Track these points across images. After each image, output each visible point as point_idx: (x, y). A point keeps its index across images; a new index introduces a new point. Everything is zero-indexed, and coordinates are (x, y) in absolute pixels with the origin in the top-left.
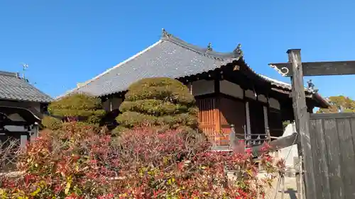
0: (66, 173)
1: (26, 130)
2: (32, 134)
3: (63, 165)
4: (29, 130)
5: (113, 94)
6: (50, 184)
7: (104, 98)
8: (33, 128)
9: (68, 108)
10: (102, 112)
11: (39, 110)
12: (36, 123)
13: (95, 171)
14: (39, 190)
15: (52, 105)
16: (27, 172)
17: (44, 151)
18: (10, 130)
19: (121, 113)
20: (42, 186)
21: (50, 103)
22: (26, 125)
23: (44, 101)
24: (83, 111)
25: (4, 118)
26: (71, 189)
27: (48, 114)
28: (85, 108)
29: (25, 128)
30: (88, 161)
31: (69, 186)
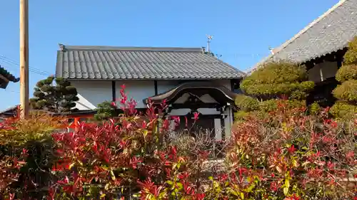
0: (282, 168)
1: (219, 113)
2: (226, 116)
3: (277, 157)
4: (222, 112)
5: (322, 57)
6: (265, 179)
7: (309, 64)
8: (225, 109)
9: (262, 83)
10: (309, 84)
11: (230, 88)
12: (228, 104)
13: (319, 167)
14: (253, 186)
15: (244, 82)
16: (238, 163)
17: (254, 140)
18: (203, 113)
19: (340, 83)
20: (257, 182)
21: (242, 78)
22: (218, 107)
23: (234, 77)
24: (283, 85)
25: (196, 100)
26: (291, 188)
27: (242, 93)
28: (285, 81)
29: (218, 110)
30: (309, 154)
31: (287, 184)
